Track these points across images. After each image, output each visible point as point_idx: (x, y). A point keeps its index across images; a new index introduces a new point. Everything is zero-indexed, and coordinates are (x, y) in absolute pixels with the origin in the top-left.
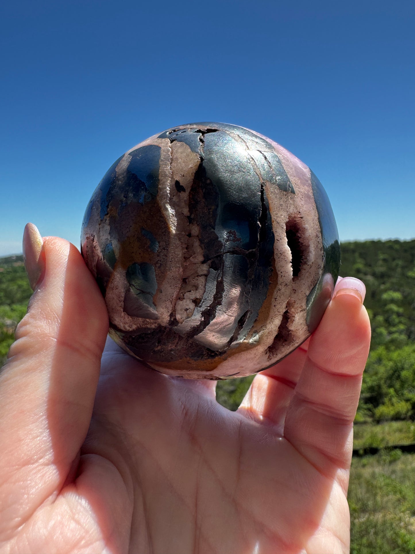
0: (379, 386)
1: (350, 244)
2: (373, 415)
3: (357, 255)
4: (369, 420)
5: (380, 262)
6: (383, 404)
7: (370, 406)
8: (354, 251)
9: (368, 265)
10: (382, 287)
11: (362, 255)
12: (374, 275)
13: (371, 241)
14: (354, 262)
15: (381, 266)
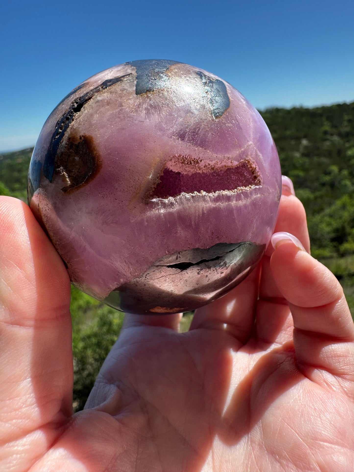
0: (343, 228)
1: (317, 109)
2: (338, 251)
3: (324, 119)
4: (335, 255)
5: (345, 123)
6: (347, 241)
7: (335, 243)
8: (321, 115)
9: (334, 126)
10: (347, 145)
11: (329, 119)
12: (340, 135)
13: (337, 104)
14: (322, 125)
15: (346, 126)
